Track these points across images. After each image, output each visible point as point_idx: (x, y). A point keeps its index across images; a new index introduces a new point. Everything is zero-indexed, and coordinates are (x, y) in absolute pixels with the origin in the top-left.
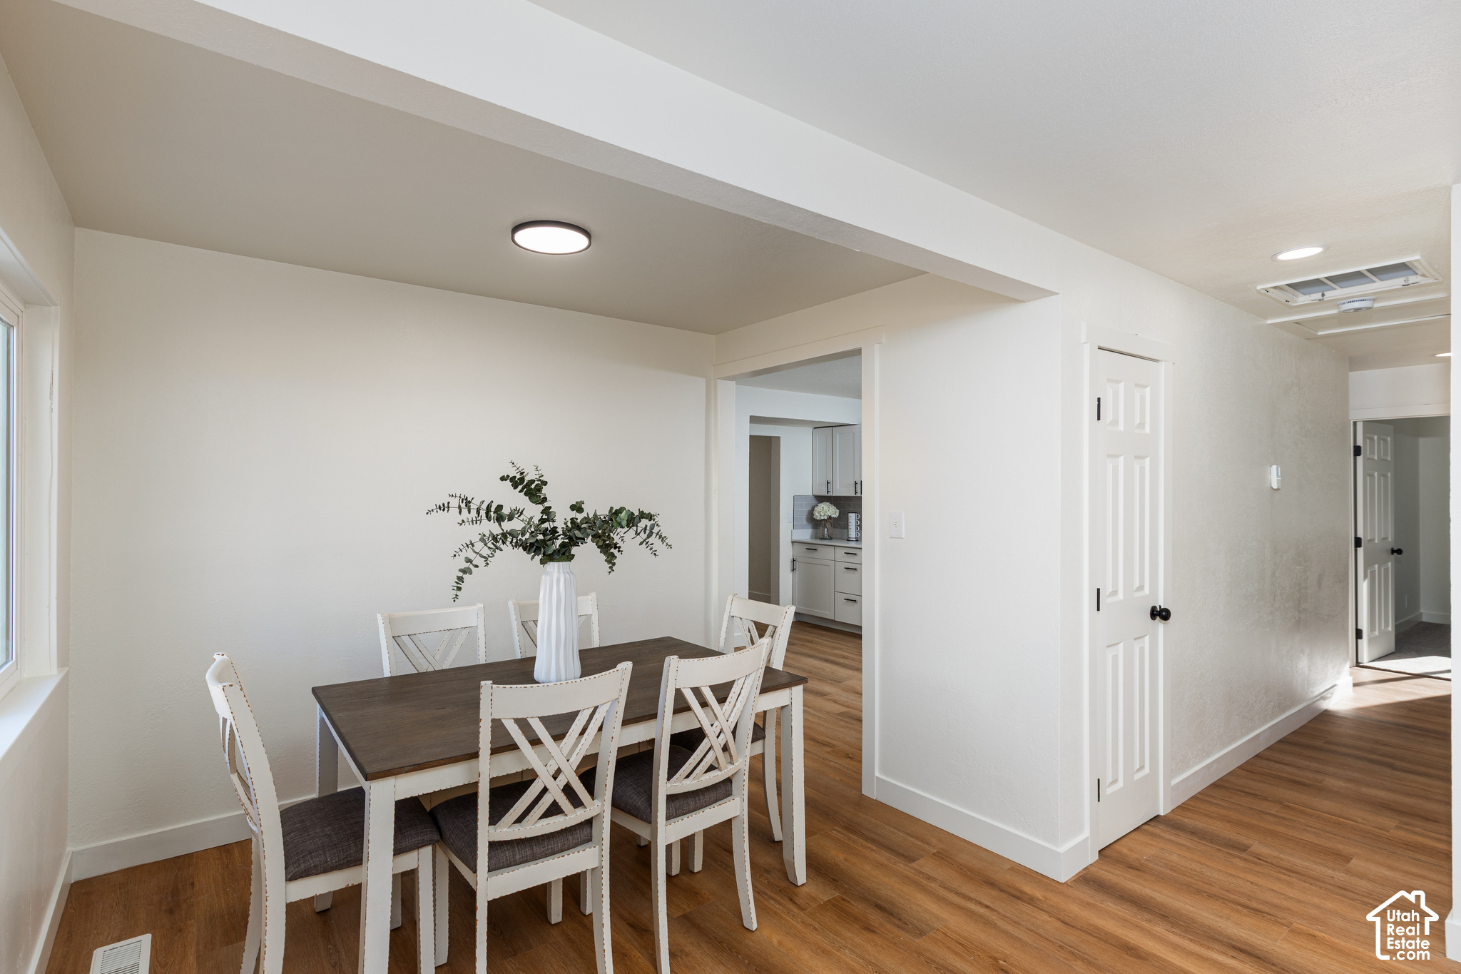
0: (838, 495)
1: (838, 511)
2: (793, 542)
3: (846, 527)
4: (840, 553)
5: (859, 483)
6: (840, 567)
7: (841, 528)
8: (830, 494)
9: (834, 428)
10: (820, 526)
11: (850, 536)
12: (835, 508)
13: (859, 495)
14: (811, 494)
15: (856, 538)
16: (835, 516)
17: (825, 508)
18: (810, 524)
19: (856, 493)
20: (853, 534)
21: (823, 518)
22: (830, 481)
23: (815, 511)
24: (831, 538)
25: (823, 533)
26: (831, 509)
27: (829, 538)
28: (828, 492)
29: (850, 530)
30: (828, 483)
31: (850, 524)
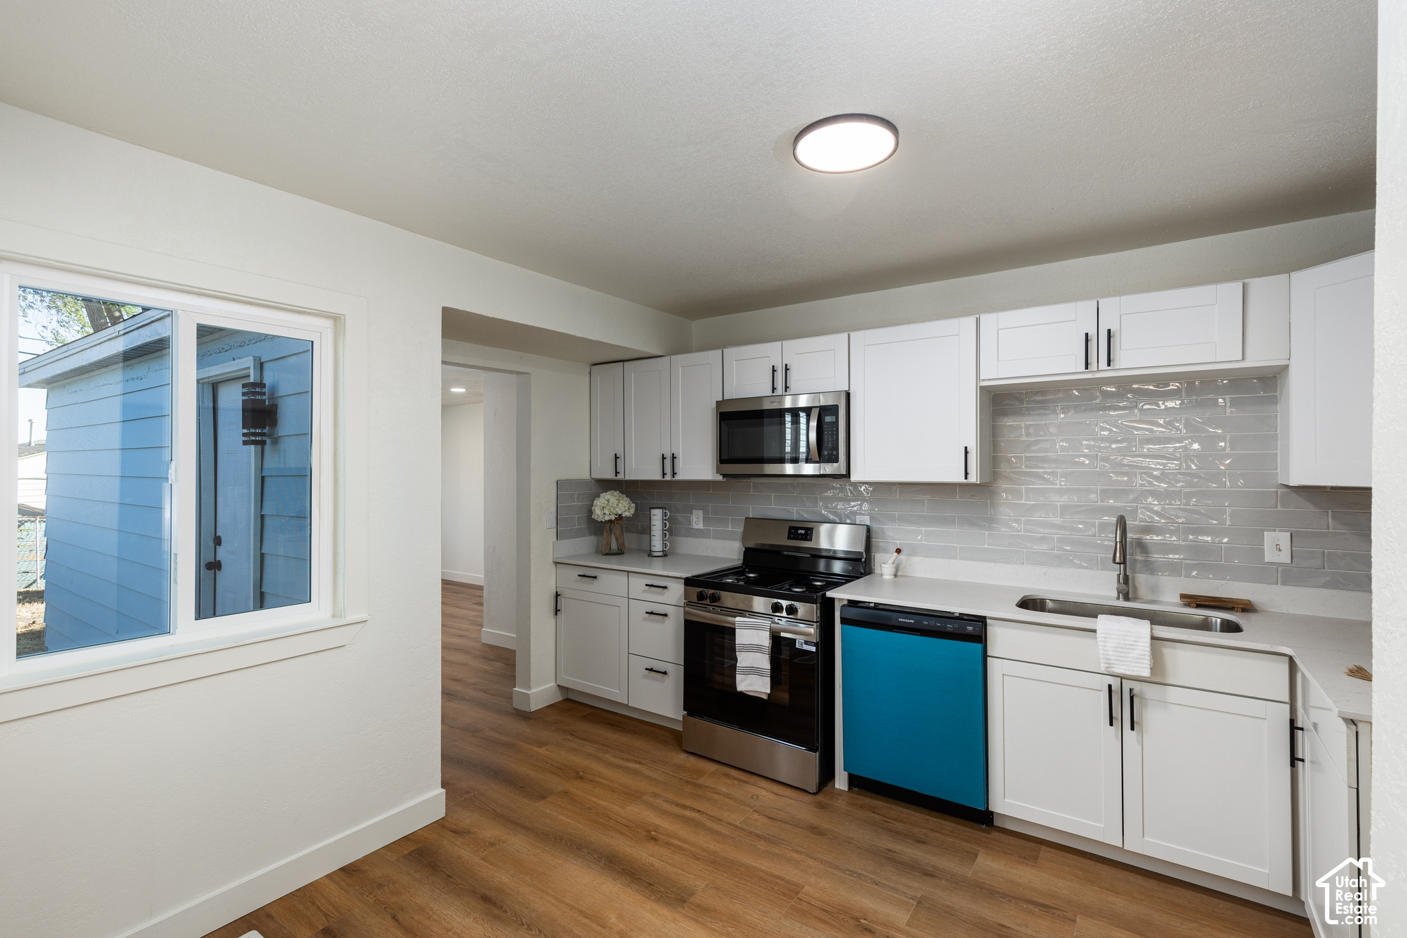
0: (633, 478)
1: (633, 505)
2: (556, 563)
3: (647, 530)
4: (638, 584)
5: (668, 456)
6: (639, 609)
7: (638, 533)
8: (620, 477)
9: (625, 363)
10: (605, 532)
11: (653, 549)
12: (629, 500)
13: (668, 477)
14: (588, 477)
15: (663, 551)
16: (627, 514)
17: (611, 501)
18: (589, 528)
19: (664, 474)
20: (657, 545)
21: (607, 518)
22: (620, 454)
23: (596, 506)
24: (623, 553)
25: (609, 544)
26: (621, 501)
27: (620, 553)
28: (617, 473)
29: (653, 538)
30: (616, 457)
31: (653, 528)
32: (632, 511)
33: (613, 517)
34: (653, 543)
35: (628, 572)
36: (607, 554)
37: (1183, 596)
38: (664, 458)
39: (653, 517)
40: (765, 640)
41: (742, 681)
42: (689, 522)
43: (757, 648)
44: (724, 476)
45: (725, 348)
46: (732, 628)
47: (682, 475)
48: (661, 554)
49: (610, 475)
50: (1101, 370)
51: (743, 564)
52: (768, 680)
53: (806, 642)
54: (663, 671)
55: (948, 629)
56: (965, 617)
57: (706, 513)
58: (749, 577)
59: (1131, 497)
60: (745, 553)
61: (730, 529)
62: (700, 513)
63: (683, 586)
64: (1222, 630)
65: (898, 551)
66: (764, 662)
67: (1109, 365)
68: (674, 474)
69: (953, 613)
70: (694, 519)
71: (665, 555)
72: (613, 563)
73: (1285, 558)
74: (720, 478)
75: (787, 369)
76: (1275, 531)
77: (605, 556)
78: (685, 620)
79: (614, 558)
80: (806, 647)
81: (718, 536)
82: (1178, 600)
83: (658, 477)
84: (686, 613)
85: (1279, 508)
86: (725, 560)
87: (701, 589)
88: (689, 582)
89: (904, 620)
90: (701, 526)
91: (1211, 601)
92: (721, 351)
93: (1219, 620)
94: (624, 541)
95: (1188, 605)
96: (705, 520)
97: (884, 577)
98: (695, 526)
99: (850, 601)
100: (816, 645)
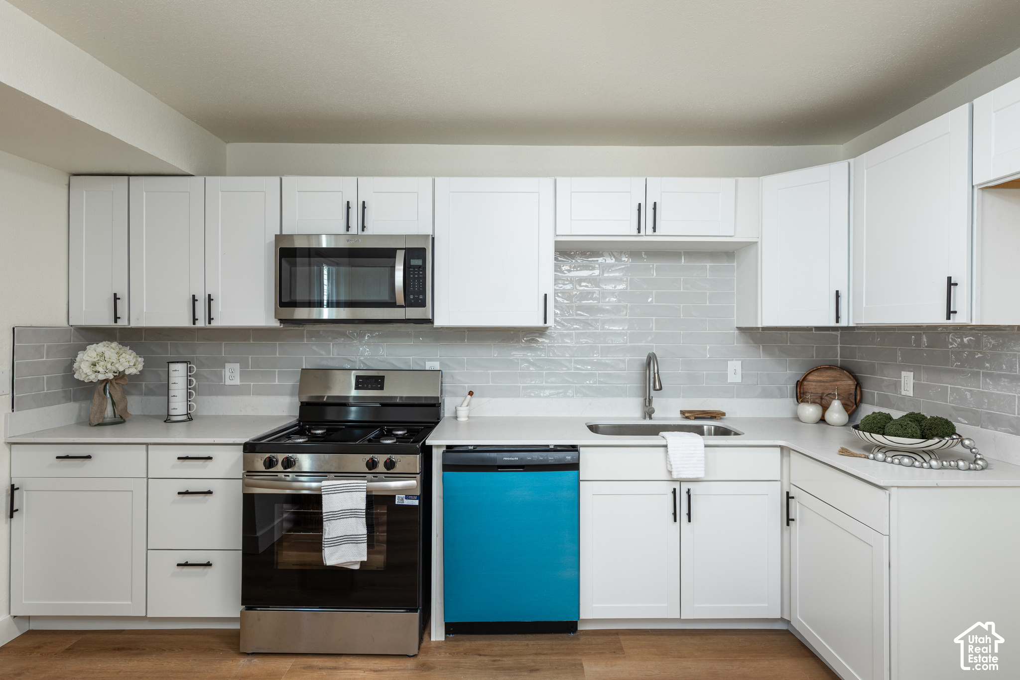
0: (143, 325)
1: (141, 360)
2: (12, 445)
4: (165, 459)
5: (202, 298)
7: (142, 394)
8: (122, 323)
9: (131, 178)
10: (96, 395)
11: (172, 412)
12: (134, 354)
13: (201, 323)
14: (65, 324)
15: (187, 414)
16: (133, 371)
17: (107, 355)
18: (65, 392)
19: (195, 320)
20: (178, 407)
21: (101, 377)
22: (122, 293)
23: (80, 362)
24: (124, 421)
25: (102, 411)
26: (124, 355)
27: (119, 420)
28: (116, 319)
29: (172, 399)
30: (116, 298)
31: (172, 386)
32: (140, 367)
33: (111, 376)
34: (172, 406)
35: (147, 444)
36: (99, 425)
37: (682, 412)
38: (194, 300)
39: (172, 374)
40: (359, 501)
41: (331, 554)
42: (220, 377)
43: (351, 513)
44: (282, 321)
45: (283, 176)
46: (319, 494)
47: (221, 320)
48: (184, 418)
49: (106, 320)
50: (648, 236)
51: (300, 420)
52: (364, 547)
53: (407, 497)
54: (205, 562)
55: (550, 461)
56: (559, 449)
57: (244, 365)
58: (315, 434)
59: (650, 338)
60: (301, 407)
61: (277, 383)
62: (237, 367)
63: (242, 453)
64: (716, 434)
65: (471, 393)
66: (360, 527)
67: (655, 231)
68: (210, 319)
69: (548, 446)
70: (228, 374)
71: (190, 419)
72: (108, 435)
73: (738, 379)
74: (276, 324)
75: (364, 207)
76: (733, 360)
77: (96, 427)
78: (244, 494)
79: (108, 429)
80: (407, 502)
81: (260, 392)
82: (679, 415)
83: (186, 323)
84: (245, 485)
85: (735, 345)
86: (281, 418)
87: (268, 455)
88: (250, 448)
89: (508, 459)
90: (237, 381)
91: (703, 414)
92: (278, 179)
93: (713, 427)
94: (126, 406)
95: (687, 418)
96: (243, 374)
97: (459, 419)
98: (228, 382)
99: (448, 447)
100: (418, 498)
